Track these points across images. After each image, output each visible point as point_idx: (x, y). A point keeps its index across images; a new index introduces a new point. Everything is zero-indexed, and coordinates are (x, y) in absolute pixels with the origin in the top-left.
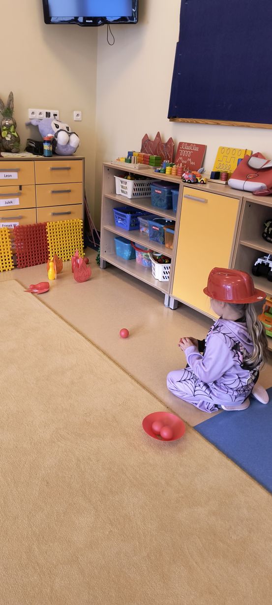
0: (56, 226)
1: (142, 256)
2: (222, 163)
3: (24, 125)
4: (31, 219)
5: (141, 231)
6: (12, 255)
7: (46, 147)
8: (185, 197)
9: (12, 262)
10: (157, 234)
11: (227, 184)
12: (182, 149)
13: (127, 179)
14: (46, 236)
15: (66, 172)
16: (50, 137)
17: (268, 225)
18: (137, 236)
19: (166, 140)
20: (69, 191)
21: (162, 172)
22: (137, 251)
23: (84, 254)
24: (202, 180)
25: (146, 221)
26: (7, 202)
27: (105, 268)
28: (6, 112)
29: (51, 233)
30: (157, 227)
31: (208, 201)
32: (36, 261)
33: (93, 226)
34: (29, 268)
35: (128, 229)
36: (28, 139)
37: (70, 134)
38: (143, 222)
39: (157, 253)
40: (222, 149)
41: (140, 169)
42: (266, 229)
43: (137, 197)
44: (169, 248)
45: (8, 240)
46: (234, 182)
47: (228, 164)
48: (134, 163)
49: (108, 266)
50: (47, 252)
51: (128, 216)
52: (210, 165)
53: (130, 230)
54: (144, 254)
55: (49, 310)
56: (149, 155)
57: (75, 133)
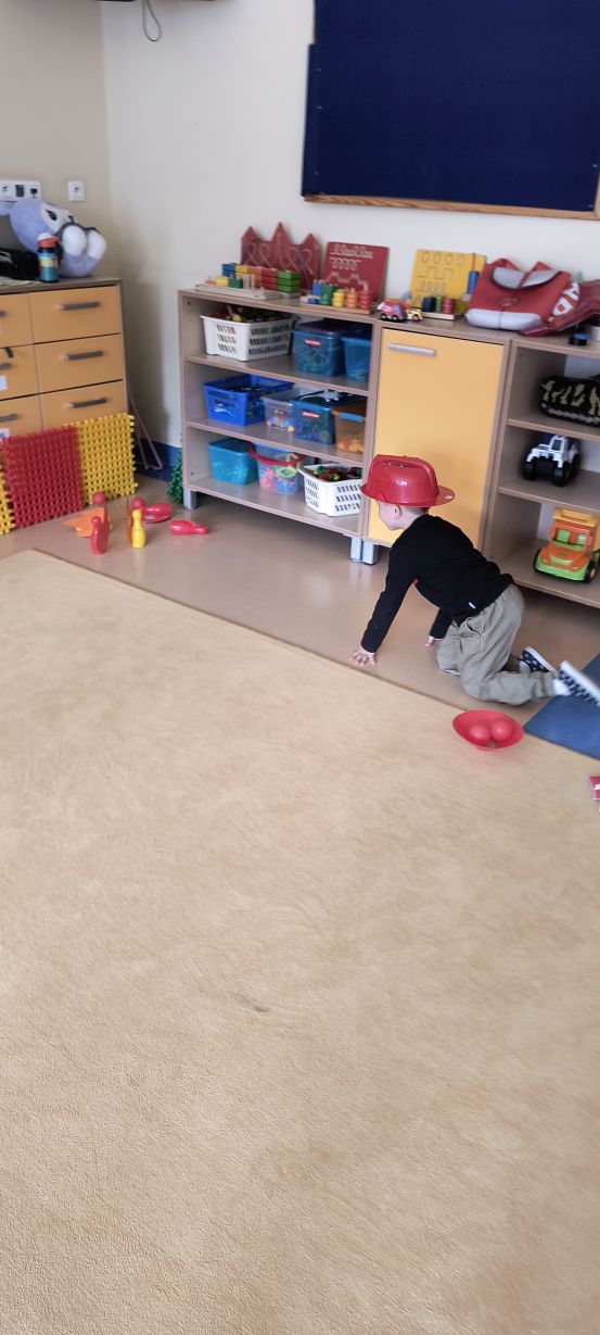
1: (274, 473)
2: (427, 280)
5: (269, 423)
7: (46, 261)
8: (389, 350)
10: (313, 426)
11: (462, 319)
12: (336, 256)
13: (231, 320)
15: (91, 312)
17: (548, 386)
18: (261, 434)
19: (298, 237)
20: (100, 354)
21: (325, 303)
22: (261, 465)
23: (136, 485)
24: (416, 315)
25: (281, 403)
27: (196, 506)
30: (316, 413)
31: (441, 353)
32: (50, 511)
34: (36, 526)
35: (242, 420)
38: (272, 405)
40: (424, 255)
41: (266, 298)
42: (547, 394)
43: (257, 356)
44: (345, 450)
46: (478, 315)
47: (440, 282)
48: (250, 286)
49: (203, 501)
51: (241, 397)
52: (400, 281)
53: (247, 423)
54: (279, 470)
56: (274, 270)
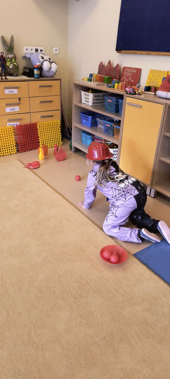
0: (43, 125)
2: (152, 80)
3: (21, 58)
4: (27, 120)
5: (98, 127)
6: (15, 144)
7: (36, 72)
8: (127, 104)
9: (16, 149)
10: (109, 129)
11: (155, 94)
12: (125, 72)
13: (89, 92)
14: (37, 131)
15: (48, 88)
16: (38, 66)
18: (96, 130)
19: (115, 65)
20: (51, 101)
21: (112, 87)
23: (62, 143)
24: (139, 92)
25: (101, 121)
26: (11, 109)
27: (75, 152)
28: (9, 49)
29: (40, 130)
30: (109, 125)
31: (143, 107)
32: (31, 148)
33: (67, 124)
34: (26, 152)
35: (90, 125)
36: (24, 67)
37: (51, 63)
38: (100, 121)
39: (109, 142)
40: (152, 71)
41: (97, 85)
43: (96, 105)
44: (117, 138)
45: (13, 134)
46: (159, 93)
47: (156, 81)
48: (94, 81)
49: (77, 151)
50: (38, 142)
51: (90, 117)
52: (144, 82)
53: (91, 127)
55: (40, 179)
56: (103, 76)
57: (54, 62)
